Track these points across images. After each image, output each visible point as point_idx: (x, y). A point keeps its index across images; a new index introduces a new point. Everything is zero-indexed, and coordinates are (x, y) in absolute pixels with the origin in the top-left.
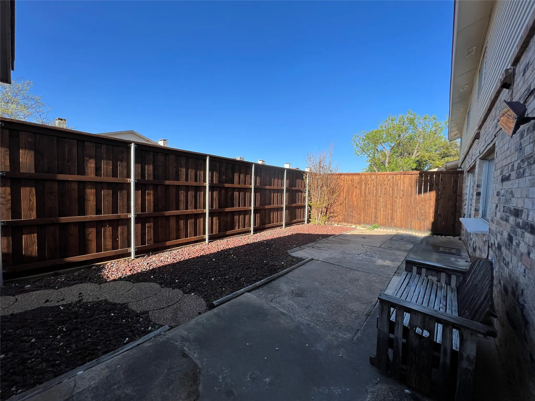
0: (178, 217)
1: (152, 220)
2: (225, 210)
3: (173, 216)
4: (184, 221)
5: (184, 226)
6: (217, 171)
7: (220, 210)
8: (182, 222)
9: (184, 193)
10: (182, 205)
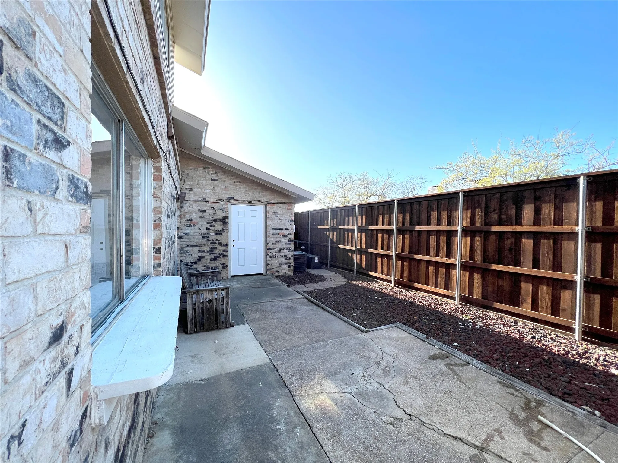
0: (428, 263)
1: (408, 260)
2: (491, 266)
3: (424, 260)
4: (434, 268)
5: (434, 274)
6: (481, 208)
7: (484, 266)
8: (431, 268)
9: (435, 237)
10: (432, 251)
